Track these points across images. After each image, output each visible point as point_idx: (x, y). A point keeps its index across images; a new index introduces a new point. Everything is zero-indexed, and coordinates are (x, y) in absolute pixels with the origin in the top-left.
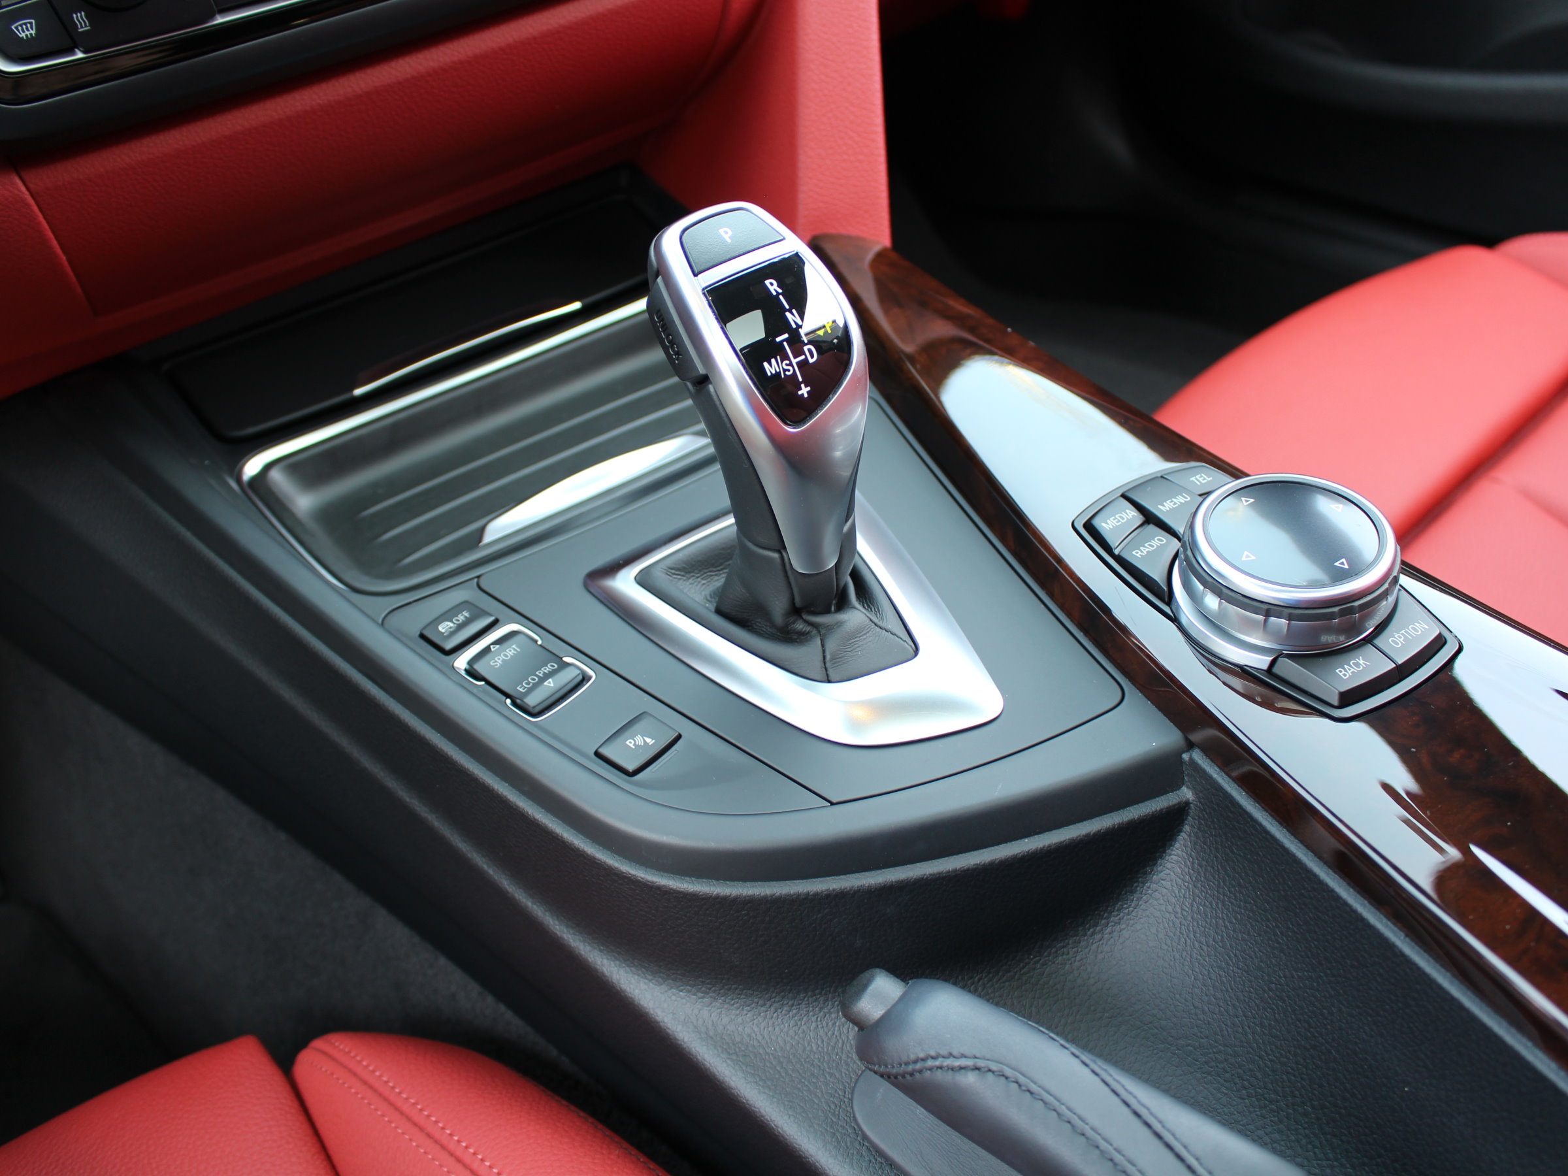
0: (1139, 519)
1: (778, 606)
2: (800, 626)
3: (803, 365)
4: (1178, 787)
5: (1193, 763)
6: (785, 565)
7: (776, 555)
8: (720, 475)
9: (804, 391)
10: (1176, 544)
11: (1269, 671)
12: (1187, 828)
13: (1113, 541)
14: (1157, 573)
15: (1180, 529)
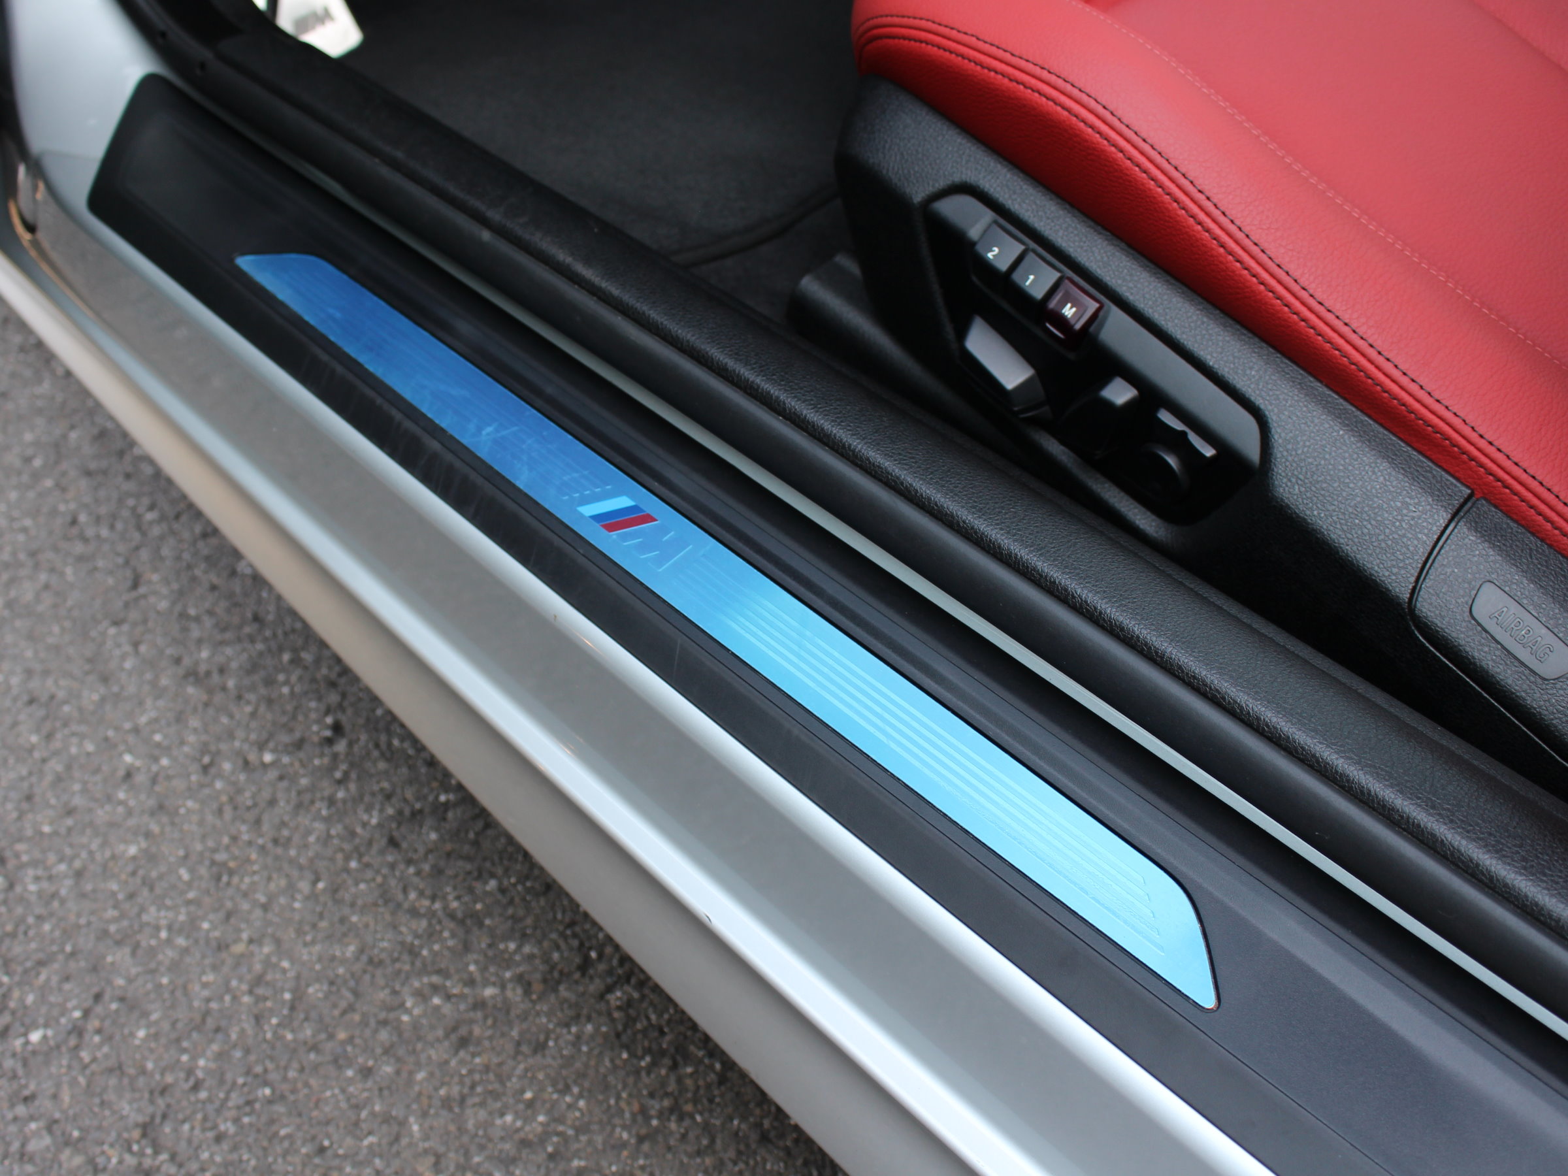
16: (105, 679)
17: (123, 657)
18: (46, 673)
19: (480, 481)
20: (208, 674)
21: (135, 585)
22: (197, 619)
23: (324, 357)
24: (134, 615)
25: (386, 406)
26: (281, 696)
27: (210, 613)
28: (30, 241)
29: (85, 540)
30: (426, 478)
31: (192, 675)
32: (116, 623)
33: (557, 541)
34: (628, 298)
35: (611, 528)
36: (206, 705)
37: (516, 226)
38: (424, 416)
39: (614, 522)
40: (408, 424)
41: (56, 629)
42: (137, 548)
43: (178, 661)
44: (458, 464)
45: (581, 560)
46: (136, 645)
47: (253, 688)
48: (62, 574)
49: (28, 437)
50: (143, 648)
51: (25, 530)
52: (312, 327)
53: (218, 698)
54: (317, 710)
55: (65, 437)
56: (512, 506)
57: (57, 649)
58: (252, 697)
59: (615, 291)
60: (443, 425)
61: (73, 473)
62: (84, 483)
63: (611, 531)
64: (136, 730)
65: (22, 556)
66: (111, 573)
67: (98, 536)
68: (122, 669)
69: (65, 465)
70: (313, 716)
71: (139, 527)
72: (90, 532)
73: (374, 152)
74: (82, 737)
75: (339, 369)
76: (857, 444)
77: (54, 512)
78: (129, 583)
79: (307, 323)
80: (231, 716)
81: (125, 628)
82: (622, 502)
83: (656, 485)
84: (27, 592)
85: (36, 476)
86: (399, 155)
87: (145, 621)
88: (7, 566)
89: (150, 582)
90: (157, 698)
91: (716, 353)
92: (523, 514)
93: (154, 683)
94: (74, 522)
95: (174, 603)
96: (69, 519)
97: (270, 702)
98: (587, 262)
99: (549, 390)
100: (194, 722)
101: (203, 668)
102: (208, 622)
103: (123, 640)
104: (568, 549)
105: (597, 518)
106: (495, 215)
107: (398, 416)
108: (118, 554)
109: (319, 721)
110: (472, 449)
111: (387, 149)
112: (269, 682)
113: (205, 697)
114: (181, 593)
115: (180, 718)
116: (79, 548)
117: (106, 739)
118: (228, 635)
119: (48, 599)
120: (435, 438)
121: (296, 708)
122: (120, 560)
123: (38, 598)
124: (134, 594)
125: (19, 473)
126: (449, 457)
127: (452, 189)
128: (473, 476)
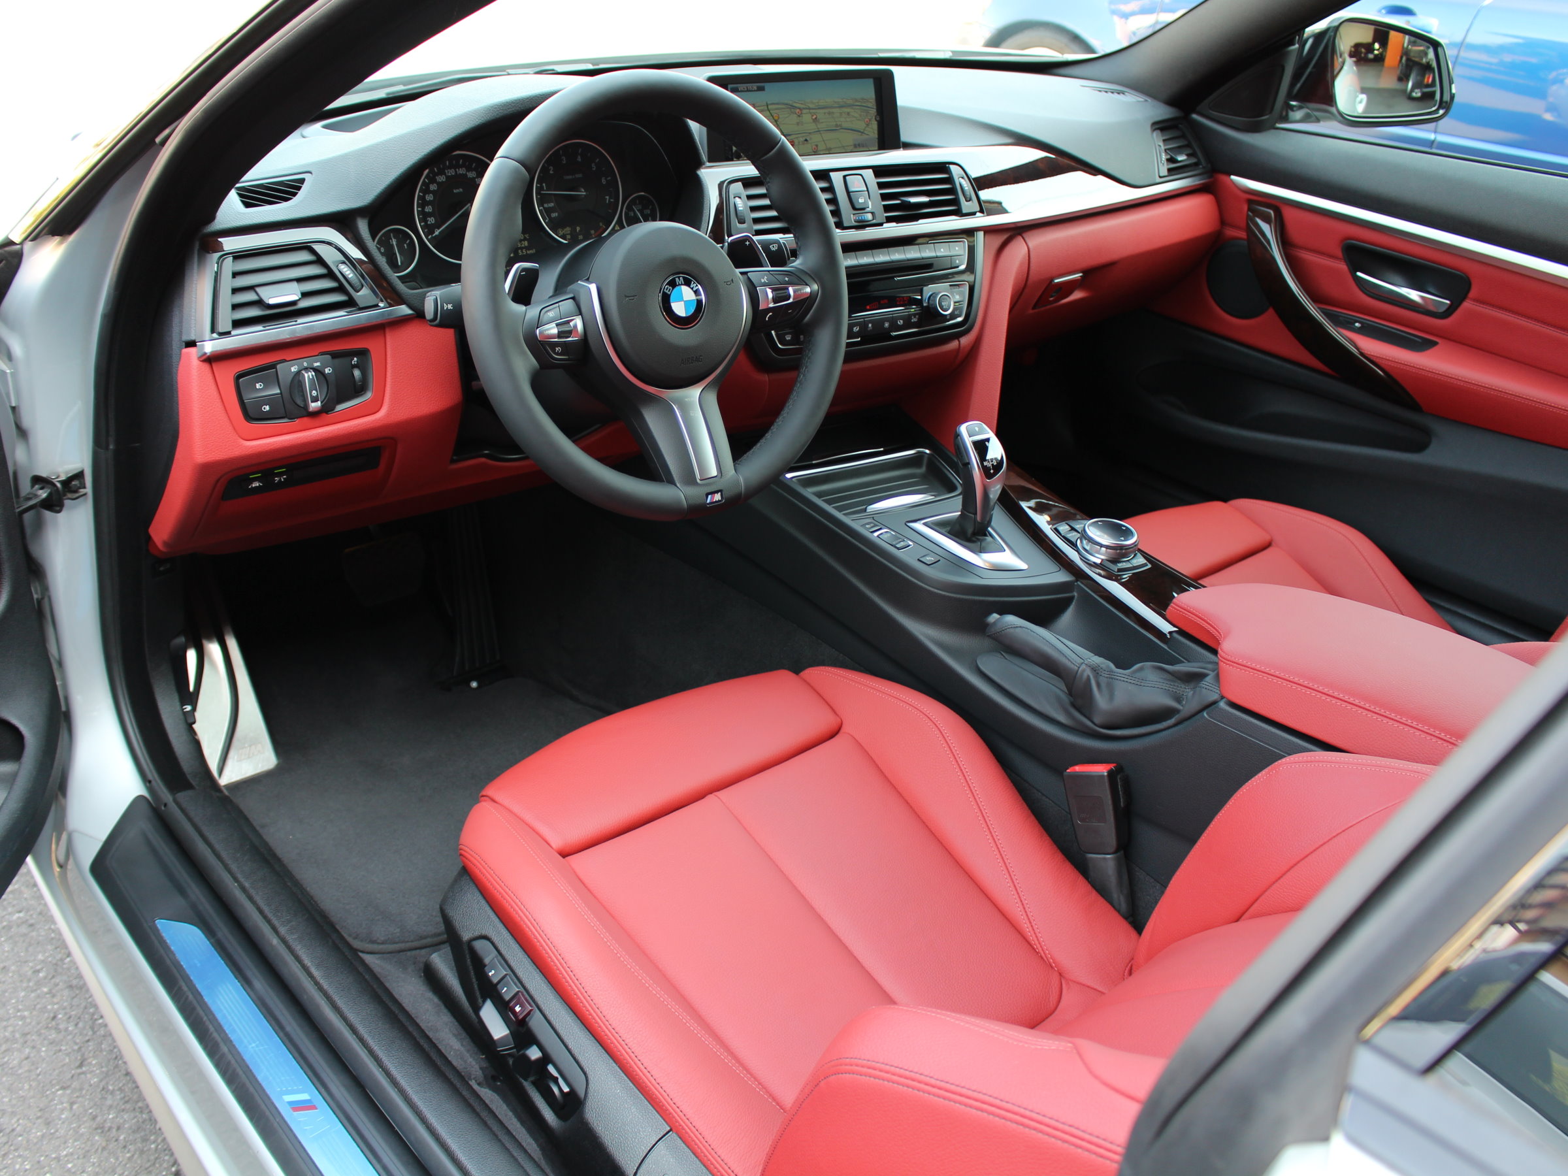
0: (1070, 529)
1: (970, 531)
2: (974, 539)
3: (993, 465)
4: (1072, 592)
5: (1078, 585)
6: (975, 519)
7: (973, 516)
8: (961, 500)
9: (992, 471)
10: (1079, 535)
11: (1100, 564)
12: (1074, 603)
13: (1062, 532)
14: (1073, 540)
15: (1080, 531)
16: (48, 1124)
17: (62, 1110)
18: (13, 1114)
19: (241, 1073)
20: (110, 1129)
21: (81, 1066)
22: (112, 1093)
23: (185, 988)
24: (75, 1084)
25: (208, 1023)
26: (149, 1149)
27: (120, 1089)
28: (58, 872)
29: (58, 1031)
30: (217, 1065)
31: (101, 1129)
32: (63, 1088)
33: (268, 1113)
34: (331, 991)
35: (296, 1109)
36: (104, 1149)
37: (290, 939)
38: (224, 1031)
39: (298, 1107)
40: (215, 1035)
41: (26, 1086)
42: (88, 1041)
43: (94, 1118)
44: (233, 1061)
45: (276, 1124)
46: (72, 1104)
47: (134, 1142)
48: (39, 1051)
49: (40, 957)
50: (75, 1107)
51: (23, 1018)
52: (183, 969)
53: (112, 1145)
54: (168, 1161)
55: (62, 960)
56: (251, 1089)
57: (24, 1098)
58: (132, 1147)
59: (325, 986)
60: (232, 1039)
61: (61, 985)
62: (66, 993)
63: (294, 1111)
64: (58, 1159)
65: (17, 1035)
66: (68, 1055)
67: (66, 1029)
68: (60, 1119)
69: (57, 980)
70: (165, 1165)
71: (92, 1028)
72: (62, 1026)
73: (236, 880)
74: (25, 1159)
75: (191, 997)
76: (410, 1091)
77: (44, 1009)
78: (78, 1063)
79: (181, 966)
80: (117, 1159)
81: (68, 1092)
82: (305, 1096)
83: (323, 1090)
84: (14, 1059)
85: (39, 984)
86: (247, 885)
87: (81, 1089)
88: (7, 1040)
89: (90, 1063)
90: (76, 1140)
91: (362, 1030)
92: (256, 1095)
93: (76, 1131)
94: (54, 1018)
95: (101, 1081)
96: (52, 1015)
97: (142, 1152)
98: (318, 966)
99: (288, 1029)
100: (94, 1159)
101: (108, 1125)
102: (118, 1096)
103: (65, 1099)
104: (271, 1118)
105: (290, 1103)
106: (283, 930)
107: (212, 1029)
108: (76, 1044)
109: (167, 1169)
110: (242, 1054)
111: (242, 880)
112: (145, 1140)
113: (104, 1144)
114: (107, 1075)
115: (85, 1156)
116: (53, 1035)
117: (39, 1162)
118: (128, 1106)
119: (26, 1065)
120: (226, 1045)
121: (156, 1159)
122: (76, 1047)
123: (20, 1065)
124: (79, 1071)
125: (29, 980)
126: (230, 1057)
127: (266, 910)
128: (239, 1070)
